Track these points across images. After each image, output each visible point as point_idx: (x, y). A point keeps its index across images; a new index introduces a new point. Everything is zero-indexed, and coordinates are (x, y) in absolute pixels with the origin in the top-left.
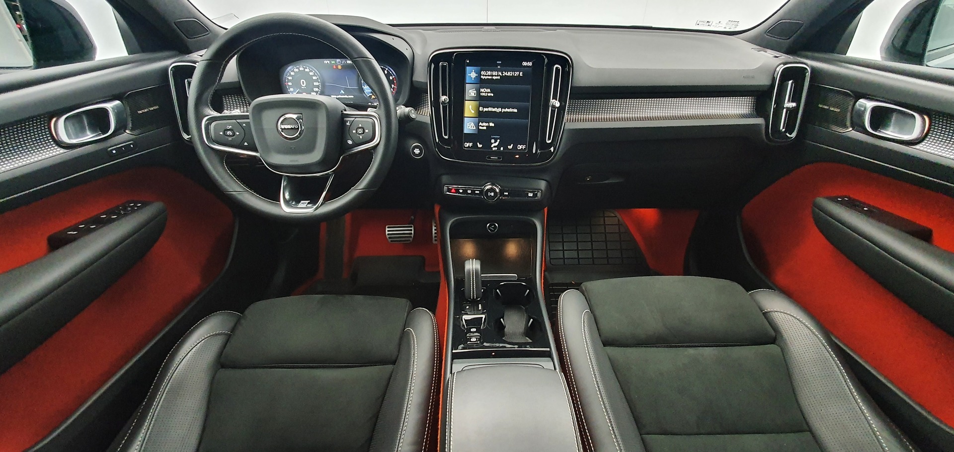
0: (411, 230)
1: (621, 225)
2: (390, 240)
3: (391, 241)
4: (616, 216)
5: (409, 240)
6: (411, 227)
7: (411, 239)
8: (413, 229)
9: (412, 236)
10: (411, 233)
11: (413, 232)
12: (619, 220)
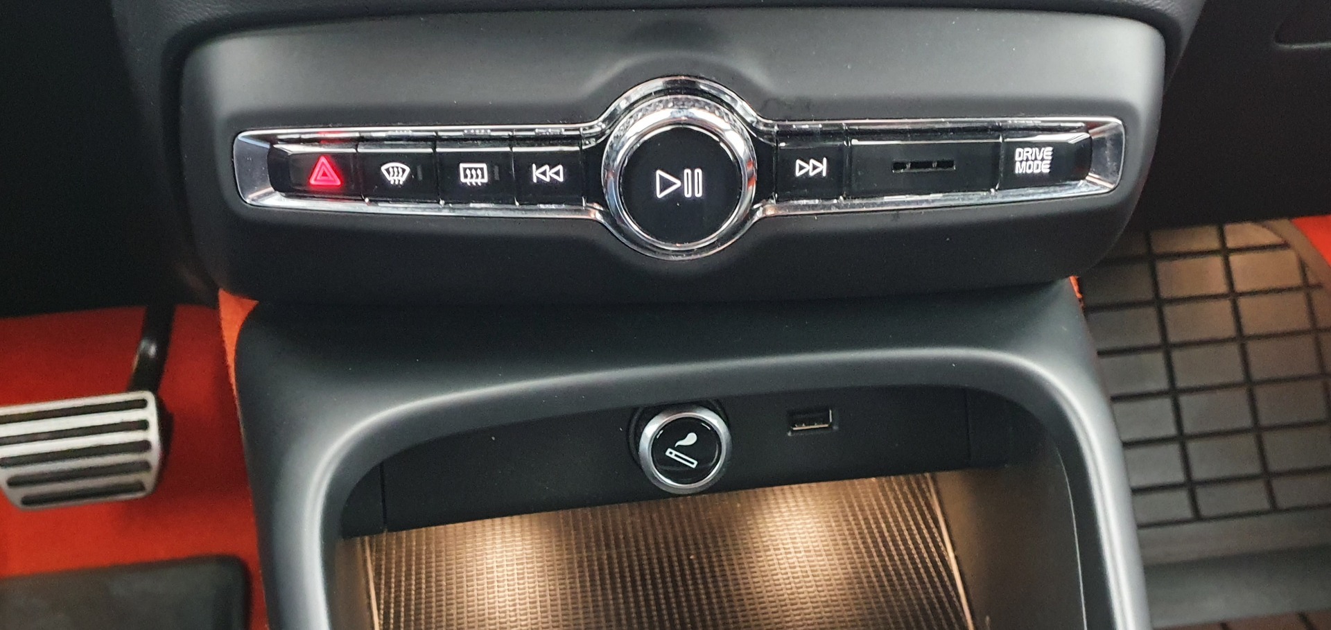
0: (143, 425)
1: (1319, 286)
2: (17, 495)
3: (27, 501)
4: (1285, 245)
5: (140, 487)
6: (142, 404)
7: (148, 479)
8: (150, 414)
9: (154, 456)
10: (145, 446)
11: (153, 435)
12: (1303, 266)
